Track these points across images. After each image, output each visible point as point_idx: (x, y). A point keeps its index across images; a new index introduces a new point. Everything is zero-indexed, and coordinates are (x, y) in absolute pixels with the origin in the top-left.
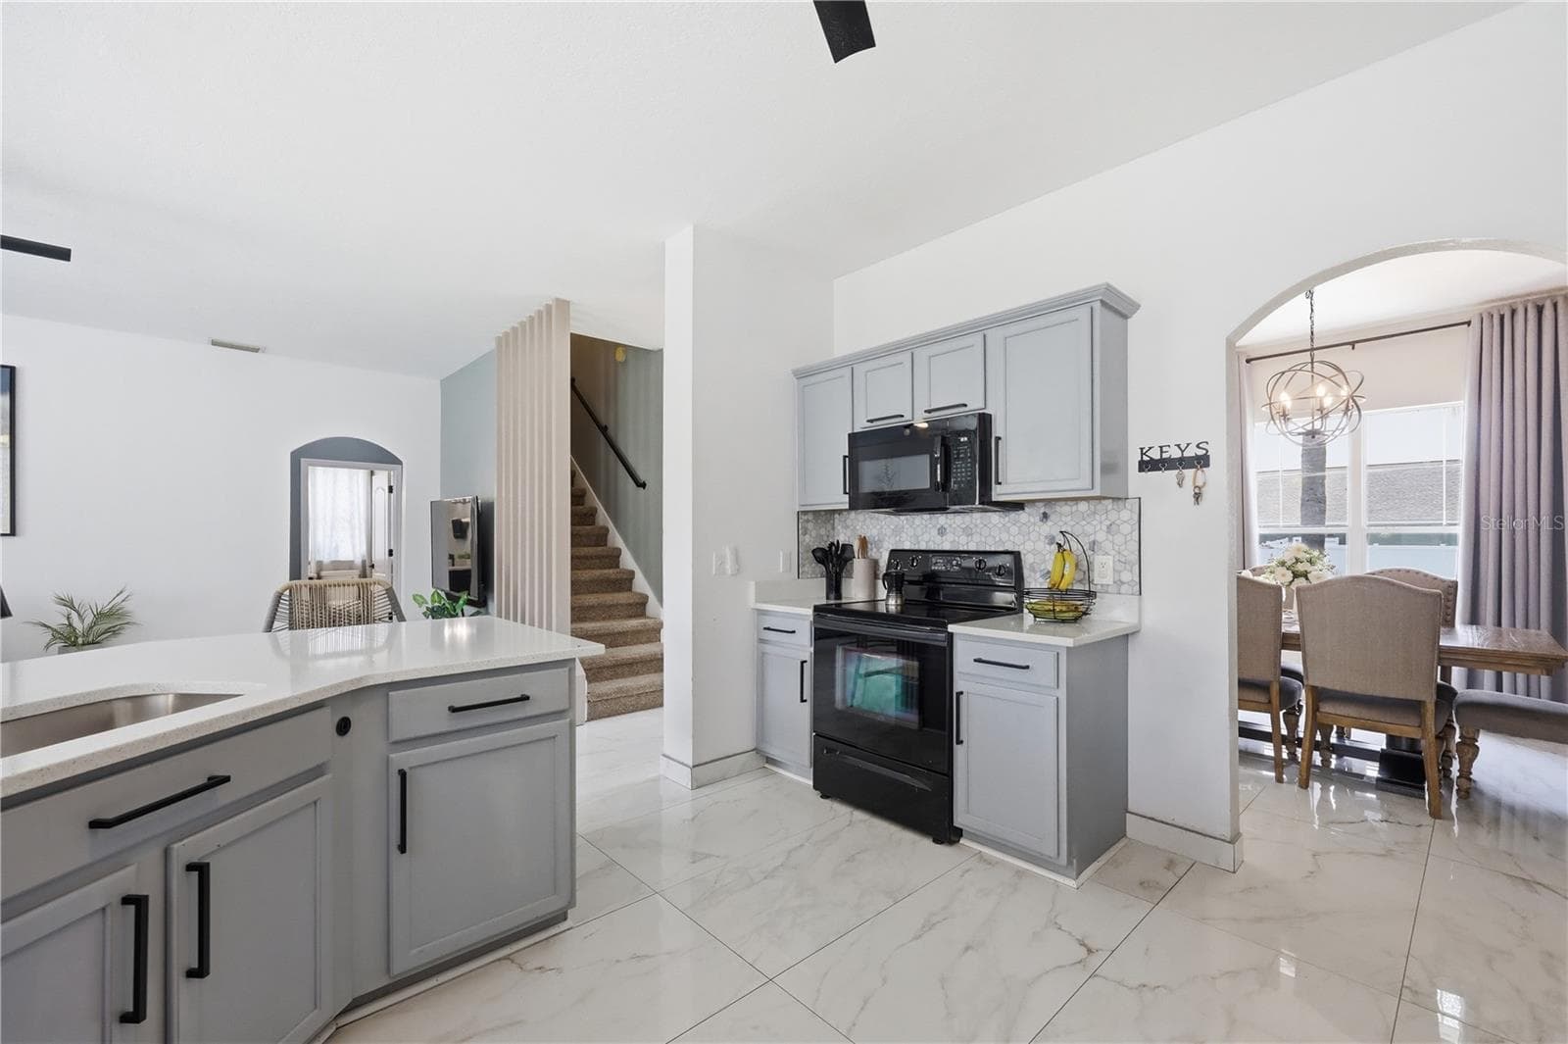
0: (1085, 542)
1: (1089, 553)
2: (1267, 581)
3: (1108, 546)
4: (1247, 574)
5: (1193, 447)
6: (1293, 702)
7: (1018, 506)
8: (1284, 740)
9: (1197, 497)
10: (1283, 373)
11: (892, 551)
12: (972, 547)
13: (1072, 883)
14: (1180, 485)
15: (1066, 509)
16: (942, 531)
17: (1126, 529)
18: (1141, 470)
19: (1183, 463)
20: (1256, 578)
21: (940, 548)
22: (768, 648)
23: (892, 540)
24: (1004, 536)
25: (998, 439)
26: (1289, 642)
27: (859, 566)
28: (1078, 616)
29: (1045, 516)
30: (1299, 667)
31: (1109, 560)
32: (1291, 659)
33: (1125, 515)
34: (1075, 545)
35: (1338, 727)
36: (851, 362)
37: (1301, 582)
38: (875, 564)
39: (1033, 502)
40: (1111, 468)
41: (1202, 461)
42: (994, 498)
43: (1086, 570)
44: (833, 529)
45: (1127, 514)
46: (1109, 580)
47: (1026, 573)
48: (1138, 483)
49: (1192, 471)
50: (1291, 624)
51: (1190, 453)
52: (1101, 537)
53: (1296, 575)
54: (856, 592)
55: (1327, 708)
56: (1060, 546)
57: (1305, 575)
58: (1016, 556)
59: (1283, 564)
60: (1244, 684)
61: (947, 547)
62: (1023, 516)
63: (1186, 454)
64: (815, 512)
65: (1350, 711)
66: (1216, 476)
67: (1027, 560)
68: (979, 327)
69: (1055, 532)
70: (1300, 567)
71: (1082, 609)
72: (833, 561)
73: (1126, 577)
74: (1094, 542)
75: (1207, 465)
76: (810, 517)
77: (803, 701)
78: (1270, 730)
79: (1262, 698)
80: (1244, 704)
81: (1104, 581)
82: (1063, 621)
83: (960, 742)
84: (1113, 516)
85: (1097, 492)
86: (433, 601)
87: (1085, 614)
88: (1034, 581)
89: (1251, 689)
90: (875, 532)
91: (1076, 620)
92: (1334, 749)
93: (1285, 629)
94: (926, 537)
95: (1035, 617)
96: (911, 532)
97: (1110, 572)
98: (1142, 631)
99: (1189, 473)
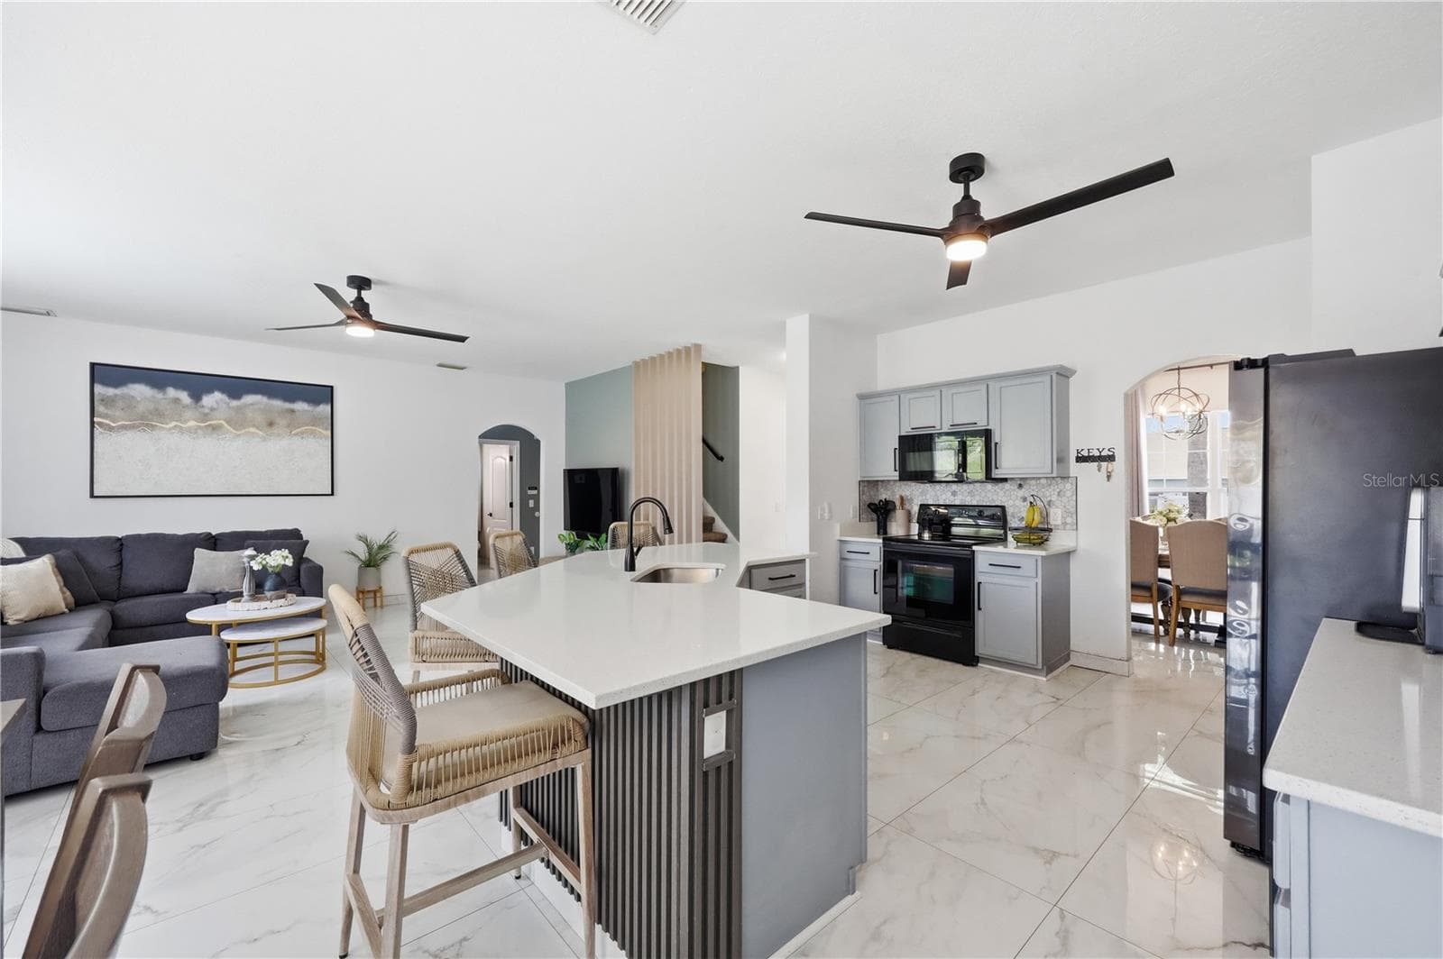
0: (1045, 501)
1: (1047, 507)
2: (1152, 524)
3: (1058, 503)
4: (1139, 519)
5: (1106, 450)
6: (1166, 597)
7: (1005, 480)
8: (1161, 622)
9: (1109, 477)
10: (1161, 395)
11: (921, 505)
12: (975, 503)
13: (1044, 679)
14: (1099, 470)
15: (1033, 482)
16: (954, 494)
17: (1069, 494)
18: (1077, 462)
19: (1101, 459)
20: (1145, 522)
21: (953, 503)
22: (849, 563)
23: (920, 498)
24: (995, 497)
25: (996, 444)
26: (1163, 562)
27: (899, 514)
28: (1041, 543)
29: (1020, 486)
30: (1169, 577)
31: (1059, 512)
32: (1165, 573)
33: (1068, 486)
34: (1039, 503)
35: (1195, 610)
36: (898, 393)
37: (1172, 524)
38: (909, 513)
39: (1012, 479)
40: (1062, 460)
41: (1111, 458)
42: (993, 476)
43: (1045, 517)
44: (878, 491)
45: (1069, 485)
46: (1059, 522)
47: (1009, 518)
48: (1075, 468)
49: (1106, 463)
50: (1163, 549)
51: (1104, 453)
52: (1054, 498)
53: (1169, 520)
54: (896, 529)
55: (1185, 598)
56: (1031, 503)
57: (1174, 520)
58: (1003, 508)
59: (1161, 513)
60: (1134, 586)
61: (957, 503)
62: (1007, 486)
63: (1102, 454)
64: (868, 481)
65: (1200, 599)
66: (1119, 466)
67: (1009, 511)
68: (985, 380)
69: (1027, 495)
70: (1172, 515)
71: (1045, 537)
72: (880, 512)
73: (1069, 520)
74: (1050, 501)
75: (1114, 460)
76: (866, 484)
77: (875, 593)
78: (1152, 617)
79: (1148, 594)
80: (1135, 599)
81: (1057, 523)
82: (1034, 544)
83: (979, 609)
84: (1061, 486)
85: (1054, 475)
86: (570, 539)
87: (1046, 540)
88: (1013, 523)
89: (1140, 589)
90: (908, 493)
91: (1041, 544)
92: (1192, 627)
93: (1160, 552)
94: (944, 496)
95: (1018, 542)
96: (933, 493)
97: (1060, 518)
98: (1078, 552)
99: (1104, 464)
